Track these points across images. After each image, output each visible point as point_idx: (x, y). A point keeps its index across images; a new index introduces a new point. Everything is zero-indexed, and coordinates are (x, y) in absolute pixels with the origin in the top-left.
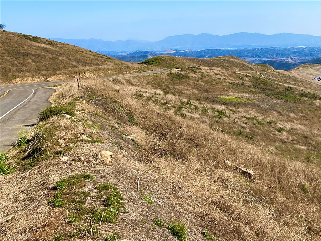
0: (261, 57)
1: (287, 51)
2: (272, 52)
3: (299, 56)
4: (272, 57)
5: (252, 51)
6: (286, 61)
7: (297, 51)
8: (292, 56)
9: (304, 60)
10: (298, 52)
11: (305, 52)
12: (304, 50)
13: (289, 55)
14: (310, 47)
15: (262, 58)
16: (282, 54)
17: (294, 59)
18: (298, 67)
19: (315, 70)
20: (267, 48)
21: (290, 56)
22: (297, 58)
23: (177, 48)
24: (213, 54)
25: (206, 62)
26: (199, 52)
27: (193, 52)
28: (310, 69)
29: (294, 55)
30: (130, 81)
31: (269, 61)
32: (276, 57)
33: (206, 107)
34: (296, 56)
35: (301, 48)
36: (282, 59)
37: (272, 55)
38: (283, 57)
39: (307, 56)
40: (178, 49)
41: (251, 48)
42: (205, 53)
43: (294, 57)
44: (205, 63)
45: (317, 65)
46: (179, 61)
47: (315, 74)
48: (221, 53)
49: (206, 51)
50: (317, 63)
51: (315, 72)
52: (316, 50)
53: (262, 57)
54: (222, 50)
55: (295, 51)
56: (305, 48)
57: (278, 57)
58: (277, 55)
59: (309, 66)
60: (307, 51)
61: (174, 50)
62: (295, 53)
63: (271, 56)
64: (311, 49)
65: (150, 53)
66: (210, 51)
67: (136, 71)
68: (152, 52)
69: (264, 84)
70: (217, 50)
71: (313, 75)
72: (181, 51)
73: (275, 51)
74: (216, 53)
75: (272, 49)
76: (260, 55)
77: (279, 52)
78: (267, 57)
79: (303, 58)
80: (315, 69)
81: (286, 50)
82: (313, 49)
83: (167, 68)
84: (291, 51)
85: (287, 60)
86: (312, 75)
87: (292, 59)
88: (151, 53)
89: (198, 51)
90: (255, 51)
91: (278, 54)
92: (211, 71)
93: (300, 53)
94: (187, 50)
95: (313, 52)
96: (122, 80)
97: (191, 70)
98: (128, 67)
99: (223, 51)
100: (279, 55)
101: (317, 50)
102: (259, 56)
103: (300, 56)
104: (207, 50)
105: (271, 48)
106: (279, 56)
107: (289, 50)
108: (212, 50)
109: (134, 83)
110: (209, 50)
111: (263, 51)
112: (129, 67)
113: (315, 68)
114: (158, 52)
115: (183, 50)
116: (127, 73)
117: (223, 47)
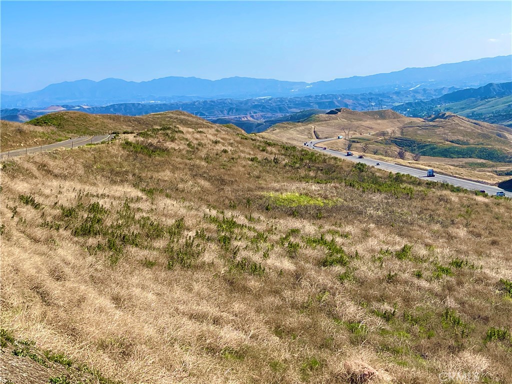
0: (204, 115)
1: (243, 105)
2: (220, 106)
3: (262, 111)
4: (221, 113)
5: (190, 105)
6: (243, 119)
7: (259, 104)
8: (252, 112)
9: (271, 117)
10: (260, 106)
11: (270, 106)
12: (269, 103)
13: (247, 110)
14: (277, 98)
15: (207, 116)
16: (237, 110)
17: (255, 117)
18: (272, 129)
19: (298, 133)
20: (213, 100)
21: (249, 112)
22: (259, 114)
23: (67, 102)
24: (128, 111)
25: (142, 122)
26: (104, 109)
27: (95, 109)
28: (291, 131)
29: (256, 111)
30: (45, 166)
31: (220, 121)
32: (228, 114)
33: (276, 229)
34: (258, 112)
35: (264, 99)
36: (238, 116)
37: (222, 112)
38: (238, 115)
39: (274, 111)
40: (70, 105)
41: (187, 101)
42: (115, 110)
43: (255, 113)
44: (140, 123)
45: (300, 124)
46: (96, 120)
47: (300, 139)
48: (141, 109)
49: (117, 107)
50: (299, 122)
51: (298, 136)
52: (286, 103)
53: (206, 114)
54: (142, 105)
55: (256, 105)
56: (270, 100)
57: (230, 113)
58: (229, 112)
59: (288, 126)
60: (274, 104)
61: (63, 106)
62: (255, 107)
63: (219, 112)
64: (279, 101)
65: (20, 112)
66: (123, 107)
67: (40, 139)
68: (25, 110)
69: (310, 159)
70: (133, 104)
71: (298, 140)
72: (75, 107)
73: (226, 105)
74: (133, 109)
75: (221, 102)
76: (203, 111)
77: (231, 106)
78: (215, 114)
79: (269, 115)
80: (298, 131)
81: (241, 103)
82: (282, 100)
83: (75, 134)
84: (249, 104)
85: (246, 119)
86: (295, 140)
87: (252, 117)
88: (24, 112)
89: (102, 107)
90: (194, 105)
91: (230, 110)
92: (201, 136)
93: (264, 107)
94: (85, 105)
95: (282, 106)
96: (26, 165)
97: (164, 134)
98: (20, 131)
99: (144, 106)
100: (233, 111)
101: (287, 101)
102: (201, 112)
103: (264, 112)
104: (117, 105)
105: (219, 101)
106: (232, 113)
107: (246, 102)
108: (126, 104)
109: (56, 171)
110: (122, 104)
111: (208, 106)
112: (24, 132)
113: (298, 129)
114: (35, 109)
115: (78, 106)
116: (20, 145)
117: (143, 99)
